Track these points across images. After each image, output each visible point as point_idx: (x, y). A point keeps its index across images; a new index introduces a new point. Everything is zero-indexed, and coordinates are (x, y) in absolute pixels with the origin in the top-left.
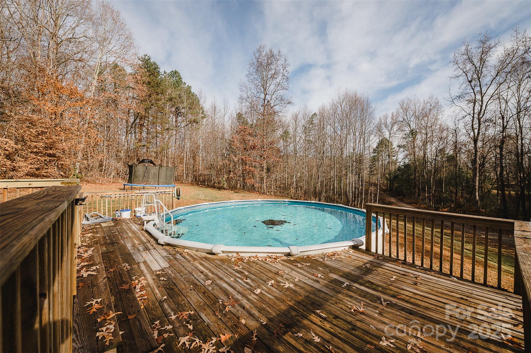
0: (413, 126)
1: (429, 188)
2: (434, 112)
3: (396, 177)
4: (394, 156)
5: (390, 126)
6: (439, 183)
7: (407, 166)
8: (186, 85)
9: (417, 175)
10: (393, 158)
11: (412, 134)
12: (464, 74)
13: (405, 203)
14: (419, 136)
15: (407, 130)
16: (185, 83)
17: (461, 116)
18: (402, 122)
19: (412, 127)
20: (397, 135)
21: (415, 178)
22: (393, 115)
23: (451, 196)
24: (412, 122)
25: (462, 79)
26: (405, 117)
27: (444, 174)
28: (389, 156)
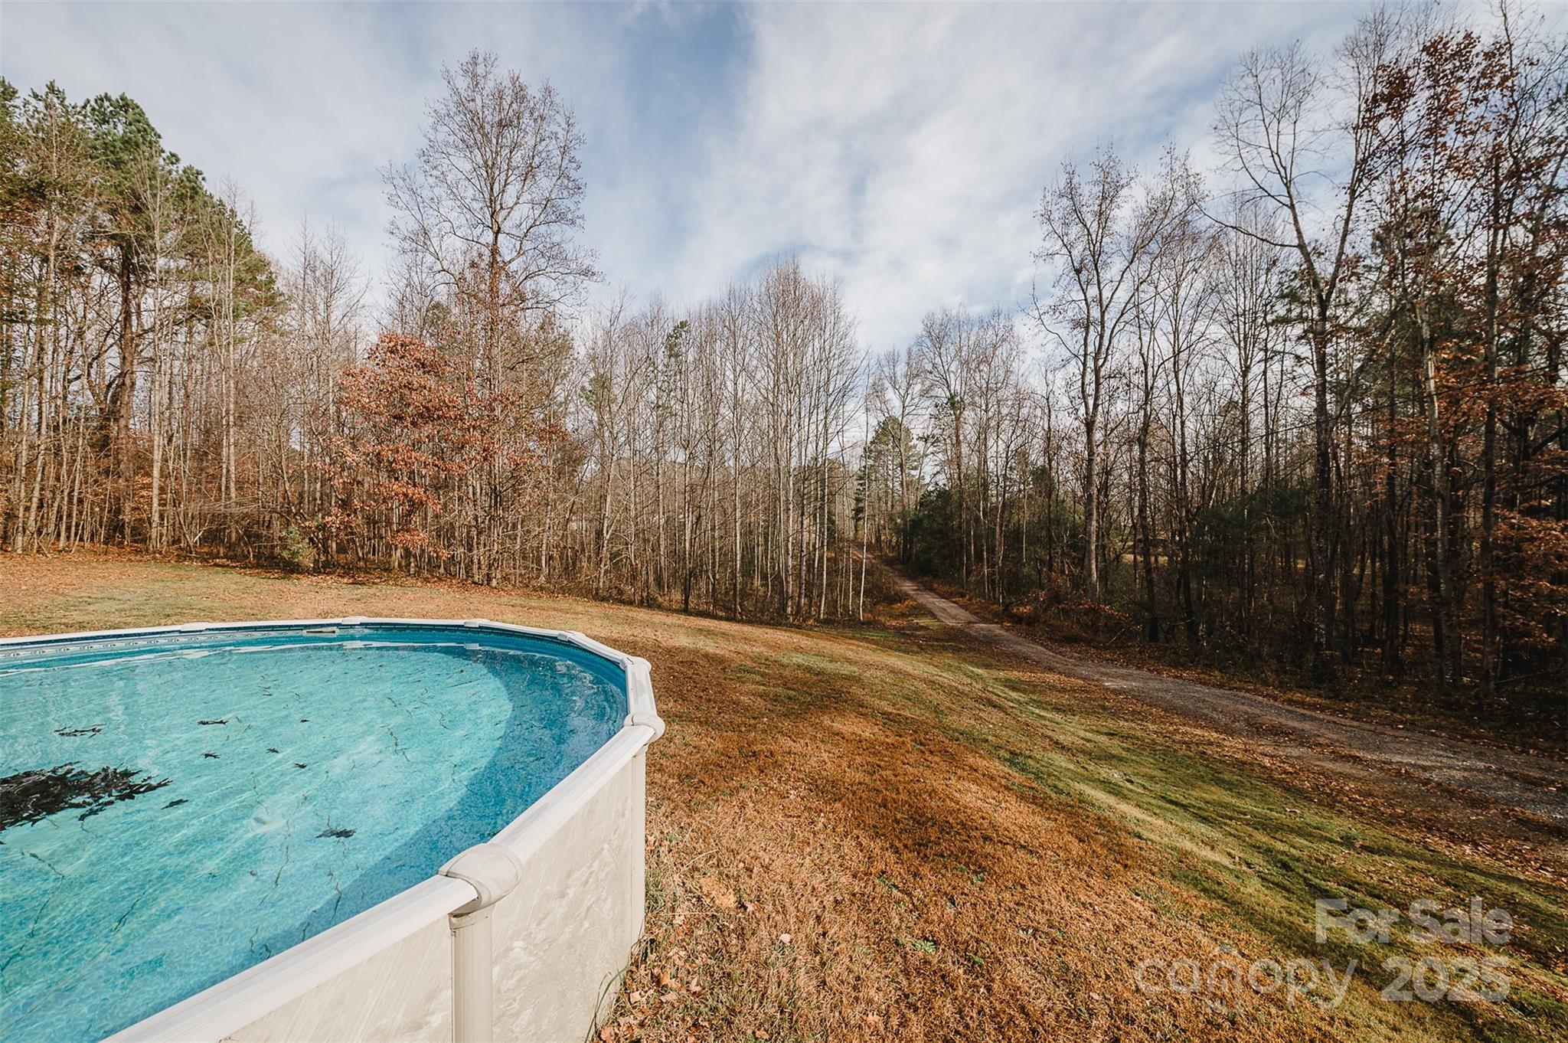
0: (956, 385)
1: (992, 551)
2: (1003, 351)
3: (916, 523)
4: (915, 468)
5: (904, 385)
6: (1014, 537)
7: (943, 495)
8: (181, 166)
9: (964, 516)
10: (913, 472)
11: (953, 404)
12: (1064, 249)
13: (937, 594)
14: (968, 414)
15: (942, 393)
16: (174, 159)
17: (1057, 362)
18: (931, 373)
19: (952, 388)
20: (920, 412)
21: (960, 523)
22: (909, 353)
23: (1039, 572)
24: (952, 375)
25: (1061, 263)
26: (938, 360)
27: (1024, 517)
28: (901, 465)
